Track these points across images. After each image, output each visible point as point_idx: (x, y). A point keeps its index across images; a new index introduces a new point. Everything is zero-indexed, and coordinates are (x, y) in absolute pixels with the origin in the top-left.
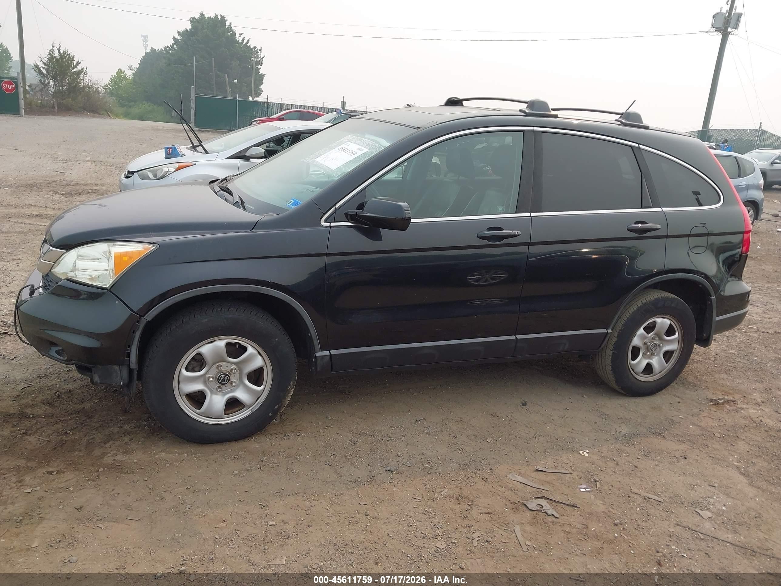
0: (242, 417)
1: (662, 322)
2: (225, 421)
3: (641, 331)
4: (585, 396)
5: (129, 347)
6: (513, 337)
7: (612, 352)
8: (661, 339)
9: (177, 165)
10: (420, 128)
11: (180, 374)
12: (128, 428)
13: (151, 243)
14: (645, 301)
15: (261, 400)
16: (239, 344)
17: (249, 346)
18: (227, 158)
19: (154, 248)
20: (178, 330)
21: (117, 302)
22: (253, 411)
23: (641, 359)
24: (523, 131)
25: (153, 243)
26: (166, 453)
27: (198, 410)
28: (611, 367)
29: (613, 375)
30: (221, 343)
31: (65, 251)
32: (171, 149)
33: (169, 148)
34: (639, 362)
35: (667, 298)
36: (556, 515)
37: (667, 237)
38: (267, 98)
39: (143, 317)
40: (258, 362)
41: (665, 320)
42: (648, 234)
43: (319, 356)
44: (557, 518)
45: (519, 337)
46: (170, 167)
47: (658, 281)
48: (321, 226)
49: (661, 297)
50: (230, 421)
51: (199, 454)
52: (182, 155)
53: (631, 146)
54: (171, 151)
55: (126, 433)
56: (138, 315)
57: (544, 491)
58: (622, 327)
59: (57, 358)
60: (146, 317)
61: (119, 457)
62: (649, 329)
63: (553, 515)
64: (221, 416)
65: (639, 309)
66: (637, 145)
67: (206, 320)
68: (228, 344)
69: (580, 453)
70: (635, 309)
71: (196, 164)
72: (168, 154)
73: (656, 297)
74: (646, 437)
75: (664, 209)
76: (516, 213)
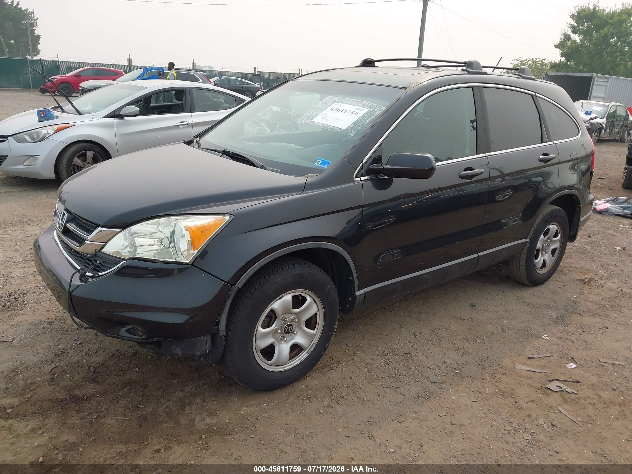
0: (301, 360)
1: (553, 227)
2: (289, 366)
3: (542, 236)
4: (506, 292)
5: (219, 315)
6: (476, 255)
7: (526, 255)
8: (551, 241)
9: (56, 127)
10: (407, 88)
11: (257, 332)
12: (190, 390)
13: (223, 214)
14: (545, 214)
15: (315, 341)
16: (301, 295)
17: (308, 296)
18: (102, 118)
19: (228, 218)
20: (257, 292)
21: (203, 275)
22: (310, 352)
23: (541, 258)
24: (472, 87)
25: (226, 214)
26: (248, 407)
27: (269, 362)
28: (524, 267)
29: (526, 273)
30: (288, 297)
31: (120, 230)
32: (44, 112)
33: (43, 111)
34: (540, 260)
35: (556, 209)
36: (576, 392)
37: (559, 163)
38: (58, 58)
39: (234, 285)
40: (314, 310)
41: (554, 226)
42: (549, 163)
43: (358, 295)
44: (576, 394)
45: (480, 254)
46: (49, 129)
47: (556, 197)
48: (355, 181)
49: (553, 209)
50: (293, 365)
51: (276, 401)
52: (56, 117)
53: (531, 95)
54: (44, 114)
55: (195, 395)
56: (230, 284)
57: (549, 374)
58: (532, 235)
59: (128, 337)
60: (237, 285)
61: (208, 421)
62: (546, 234)
63: (573, 392)
64: (287, 362)
65: (542, 220)
66: (534, 94)
67: (280, 279)
68: (293, 297)
69: (543, 338)
70: (539, 221)
71: (74, 125)
72: (42, 117)
73: (550, 210)
74: (571, 316)
75: (555, 142)
76: (476, 154)
